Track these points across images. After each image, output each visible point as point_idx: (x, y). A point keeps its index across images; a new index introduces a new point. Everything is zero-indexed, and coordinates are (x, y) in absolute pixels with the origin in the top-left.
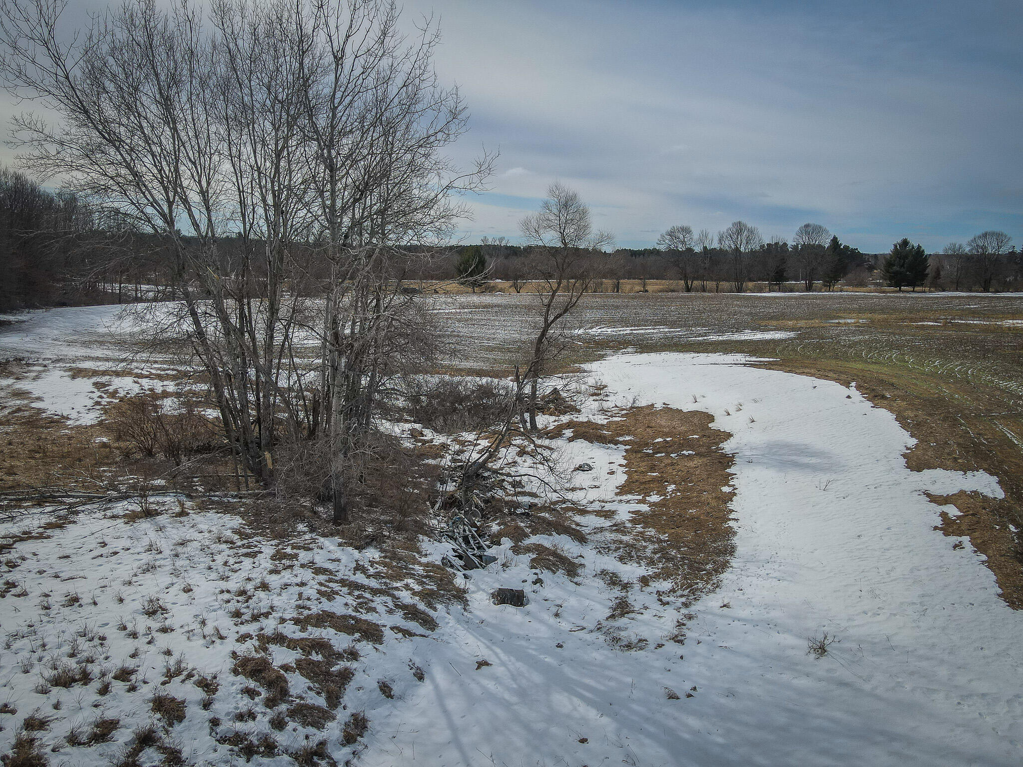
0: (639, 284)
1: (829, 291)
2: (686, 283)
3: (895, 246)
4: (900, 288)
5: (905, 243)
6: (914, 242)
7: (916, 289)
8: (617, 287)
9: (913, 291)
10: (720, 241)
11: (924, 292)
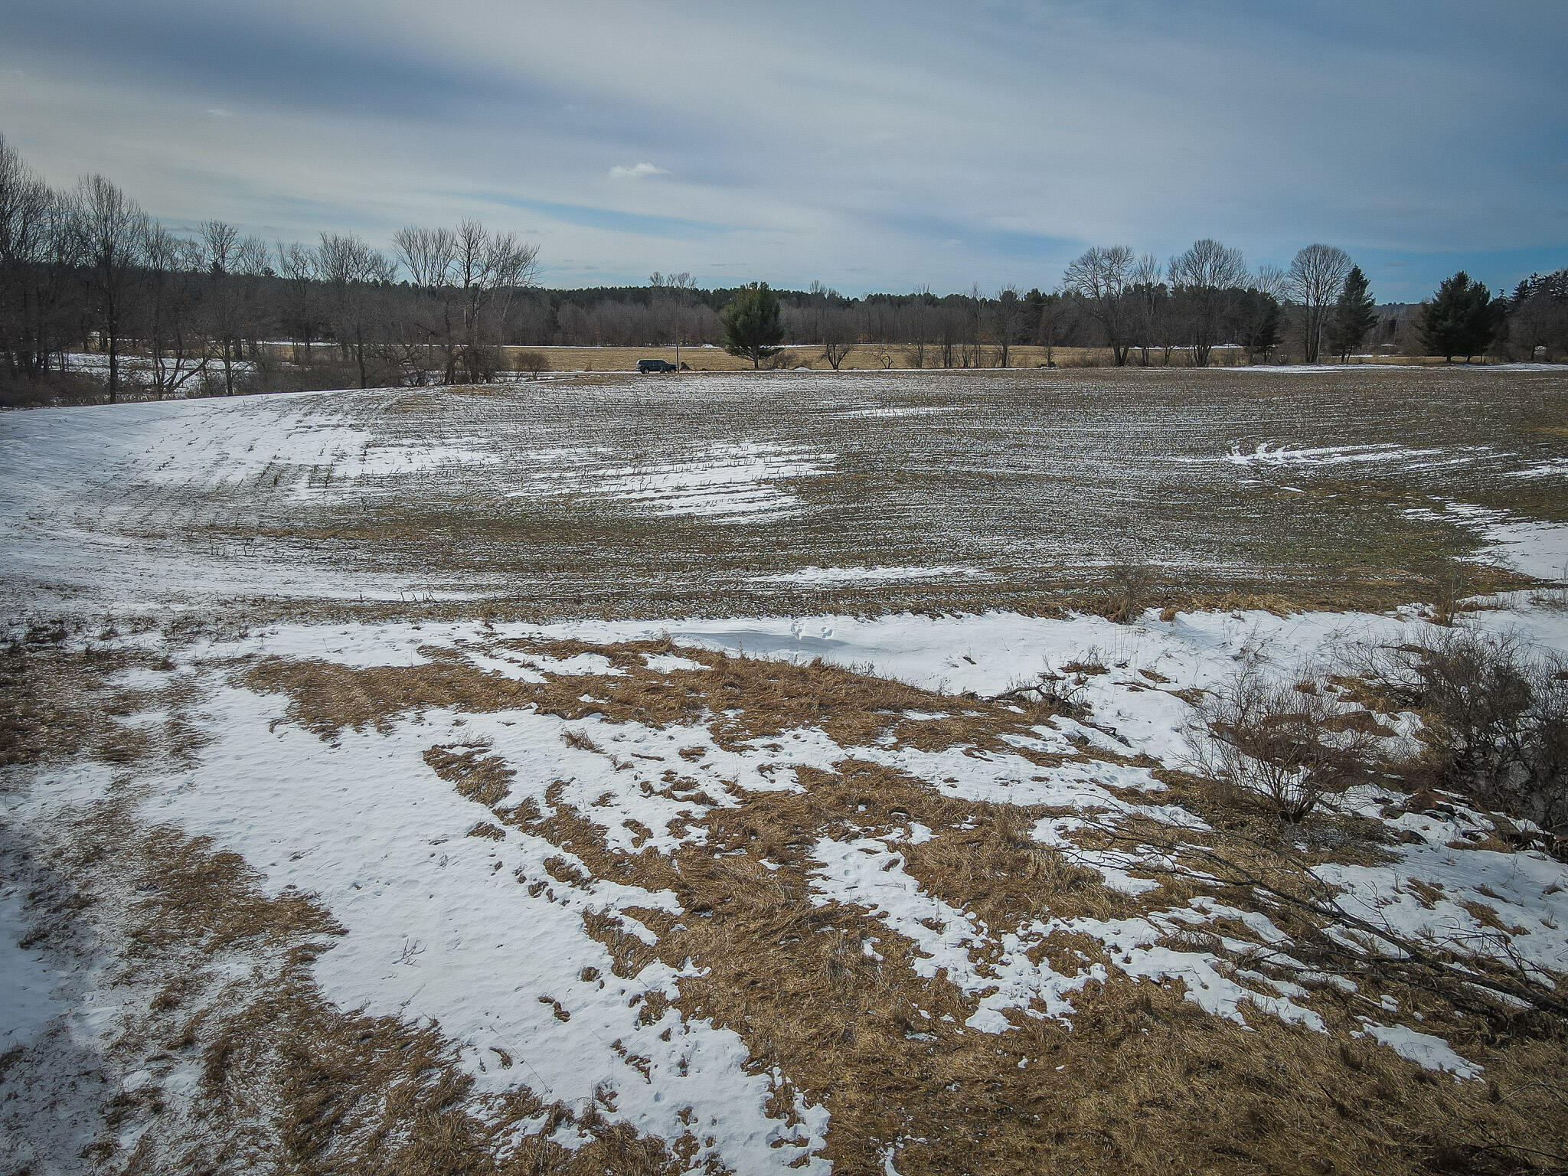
0: (1040, 354)
1: (1342, 363)
2: (1117, 351)
3: (1444, 286)
4: (1449, 359)
5: (1462, 279)
6: (1473, 279)
7: (1473, 358)
8: (1004, 359)
9: (1468, 362)
10: (1173, 272)
11: (1485, 364)
